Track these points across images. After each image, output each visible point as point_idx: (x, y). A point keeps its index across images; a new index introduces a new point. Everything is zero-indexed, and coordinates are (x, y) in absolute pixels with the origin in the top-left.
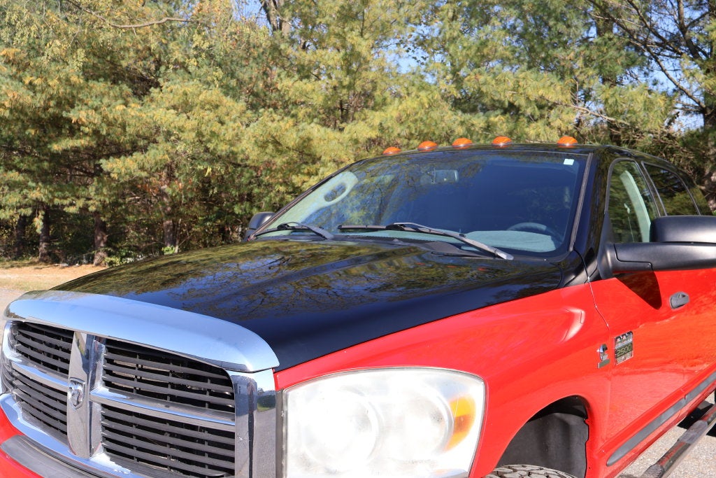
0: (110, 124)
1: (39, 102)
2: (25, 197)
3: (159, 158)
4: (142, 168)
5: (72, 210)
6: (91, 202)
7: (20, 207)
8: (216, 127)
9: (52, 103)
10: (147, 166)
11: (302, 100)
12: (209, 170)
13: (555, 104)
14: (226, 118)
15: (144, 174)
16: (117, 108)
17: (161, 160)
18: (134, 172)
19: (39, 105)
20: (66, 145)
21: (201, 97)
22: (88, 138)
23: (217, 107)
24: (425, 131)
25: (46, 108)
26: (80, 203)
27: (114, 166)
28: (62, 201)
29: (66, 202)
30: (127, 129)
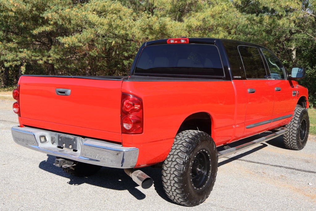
0: (63, 19)
1: (28, 8)
2: (17, 56)
3: (88, 36)
4: (80, 42)
5: (41, 62)
6: (50, 58)
7: (14, 61)
8: (118, 22)
9: (34, 9)
10: (82, 40)
11: (162, 7)
12: (114, 42)
13: (294, 10)
14: (124, 17)
15: (81, 44)
16: (66, 10)
17: (89, 38)
18: (76, 43)
19: (28, 10)
20: (40, 30)
21: (112, 7)
22: (51, 27)
23: (119, 11)
24: (225, 23)
25: (31, 11)
26: (45, 59)
27: (67, 40)
28: (36, 58)
29: (38, 58)
30: (72, 22)
